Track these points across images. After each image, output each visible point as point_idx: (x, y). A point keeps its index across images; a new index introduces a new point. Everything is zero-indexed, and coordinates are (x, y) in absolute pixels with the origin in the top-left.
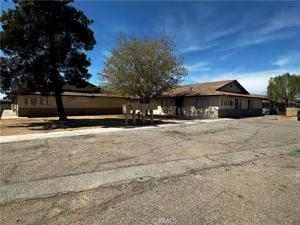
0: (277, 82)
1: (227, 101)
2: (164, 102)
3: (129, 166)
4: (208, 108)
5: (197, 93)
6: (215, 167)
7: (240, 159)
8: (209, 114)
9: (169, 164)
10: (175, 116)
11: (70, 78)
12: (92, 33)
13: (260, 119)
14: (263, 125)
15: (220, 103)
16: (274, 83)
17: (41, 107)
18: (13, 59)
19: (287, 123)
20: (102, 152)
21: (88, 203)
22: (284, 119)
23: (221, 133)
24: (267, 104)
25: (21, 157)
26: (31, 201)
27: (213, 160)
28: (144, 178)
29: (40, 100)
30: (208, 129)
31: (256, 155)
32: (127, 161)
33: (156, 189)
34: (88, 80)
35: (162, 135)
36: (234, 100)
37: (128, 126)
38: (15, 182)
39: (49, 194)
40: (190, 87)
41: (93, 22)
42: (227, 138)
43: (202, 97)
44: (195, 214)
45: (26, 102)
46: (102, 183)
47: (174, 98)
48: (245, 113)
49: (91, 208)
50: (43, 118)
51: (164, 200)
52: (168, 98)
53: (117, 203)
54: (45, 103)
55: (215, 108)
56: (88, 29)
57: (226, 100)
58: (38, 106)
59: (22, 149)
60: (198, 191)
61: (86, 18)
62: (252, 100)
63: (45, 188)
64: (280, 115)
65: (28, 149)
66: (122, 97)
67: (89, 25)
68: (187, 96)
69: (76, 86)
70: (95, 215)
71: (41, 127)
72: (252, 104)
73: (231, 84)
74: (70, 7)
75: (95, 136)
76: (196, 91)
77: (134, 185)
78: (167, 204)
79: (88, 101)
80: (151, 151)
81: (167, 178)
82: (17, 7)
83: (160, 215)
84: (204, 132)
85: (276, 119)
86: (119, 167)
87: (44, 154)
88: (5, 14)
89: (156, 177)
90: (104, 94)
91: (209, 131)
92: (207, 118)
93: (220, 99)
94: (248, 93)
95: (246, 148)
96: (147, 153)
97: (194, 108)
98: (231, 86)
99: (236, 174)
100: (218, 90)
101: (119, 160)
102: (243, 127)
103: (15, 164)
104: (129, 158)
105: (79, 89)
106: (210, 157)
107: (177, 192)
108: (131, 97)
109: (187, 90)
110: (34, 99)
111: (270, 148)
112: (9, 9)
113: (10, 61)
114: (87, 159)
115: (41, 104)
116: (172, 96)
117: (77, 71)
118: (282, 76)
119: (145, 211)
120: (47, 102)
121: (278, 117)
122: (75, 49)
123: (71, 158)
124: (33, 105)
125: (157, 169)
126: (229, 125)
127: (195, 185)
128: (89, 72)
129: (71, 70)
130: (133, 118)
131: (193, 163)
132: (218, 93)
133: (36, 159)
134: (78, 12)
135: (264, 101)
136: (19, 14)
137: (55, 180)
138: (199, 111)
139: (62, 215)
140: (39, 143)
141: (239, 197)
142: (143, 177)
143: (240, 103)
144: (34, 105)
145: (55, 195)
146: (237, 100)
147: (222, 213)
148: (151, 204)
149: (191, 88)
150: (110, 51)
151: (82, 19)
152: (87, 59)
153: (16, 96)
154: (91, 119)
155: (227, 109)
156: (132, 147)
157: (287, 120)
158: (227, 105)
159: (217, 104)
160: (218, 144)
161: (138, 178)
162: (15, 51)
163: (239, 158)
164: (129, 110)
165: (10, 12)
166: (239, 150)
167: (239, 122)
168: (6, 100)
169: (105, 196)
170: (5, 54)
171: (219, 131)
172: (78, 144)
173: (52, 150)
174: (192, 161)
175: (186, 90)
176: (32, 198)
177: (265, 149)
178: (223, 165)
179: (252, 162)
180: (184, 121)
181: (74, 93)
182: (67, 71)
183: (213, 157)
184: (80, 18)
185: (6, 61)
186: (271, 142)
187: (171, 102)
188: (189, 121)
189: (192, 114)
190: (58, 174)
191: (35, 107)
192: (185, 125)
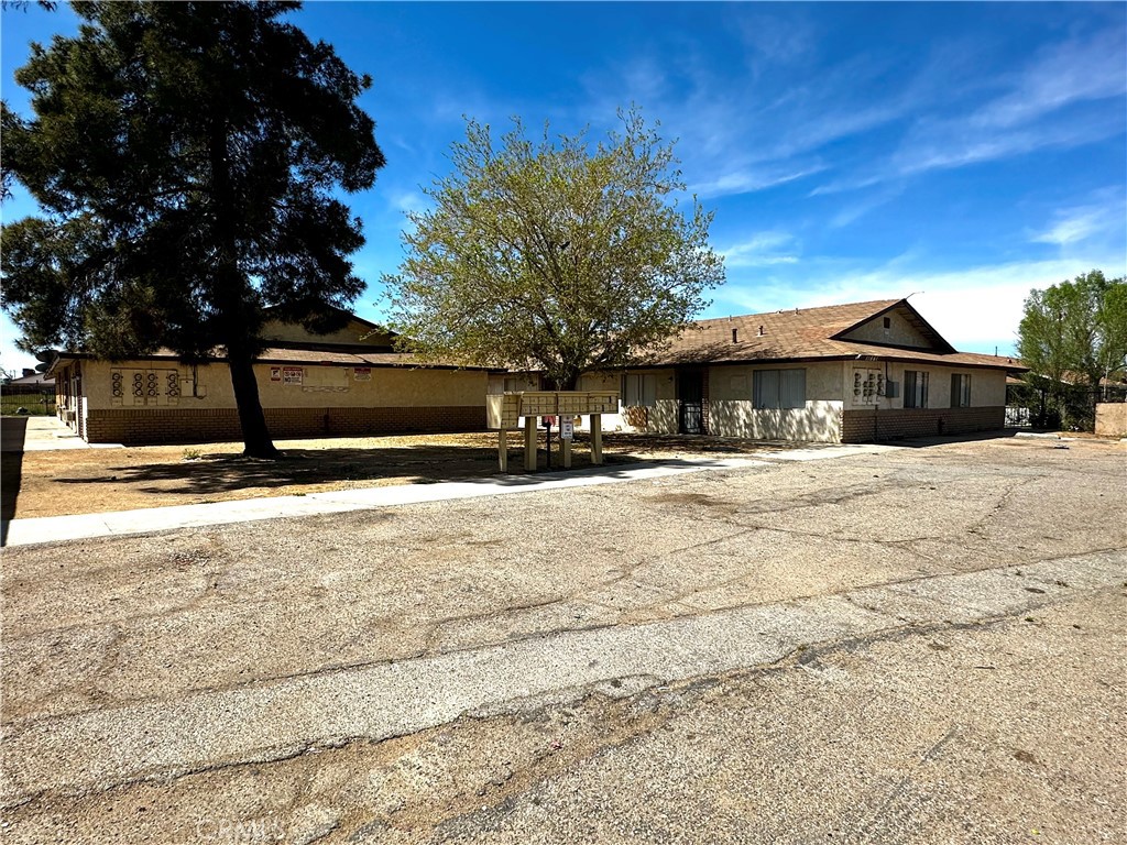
0: (1056, 306)
1: (876, 381)
2: (633, 383)
3: (555, 632)
4: (802, 407)
5: (758, 348)
6: (887, 636)
7: (974, 605)
8: (807, 430)
9: (704, 622)
10: (676, 438)
11: (284, 297)
12: (367, 124)
13: (1002, 447)
14: (1021, 471)
15: (849, 386)
16: (1045, 309)
17: (173, 404)
18: (73, 226)
19: (1110, 464)
20: (436, 578)
21: (434, 785)
22: (1093, 445)
23: (869, 501)
24: (1021, 390)
25: (132, 600)
26: (209, 775)
27: (873, 609)
28: (626, 681)
29: (169, 378)
30: (815, 487)
31: (1031, 586)
32: (542, 614)
33: (682, 725)
34: (352, 302)
35: (649, 512)
36: (898, 377)
37: (513, 478)
38: (131, 700)
39: (274, 747)
40: (730, 326)
41: (369, 85)
42: (900, 524)
43: (779, 366)
44: (865, 829)
45: (117, 388)
46: (468, 705)
47: (673, 370)
48: (940, 423)
49: (449, 805)
50: (182, 448)
51: (730, 772)
52: (650, 369)
53: (545, 782)
54: (187, 389)
55: (830, 407)
56: (354, 108)
57: (871, 375)
58: (162, 402)
59: (127, 566)
60: (849, 735)
61: (344, 70)
62: (966, 376)
63: (251, 722)
64: (1074, 430)
65: (150, 566)
66: (474, 365)
67: (357, 94)
68: (723, 360)
69: (306, 326)
70: (473, 834)
71: (182, 482)
72: (968, 390)
73: (887, 315)
74: (284, 29)
75: (393, 515)
76: (752, 343)
77: (594, 708)
78: (746, 789)
79: (344, 383)
80: (622, 574)
81: (713, 681)
82: (87, 32)
83: (728, 835)
84: (804, 497)
85: (1063, 448)
86: (518, 638)
87: (216, 585)
88: (40, 58)
89: (669, 677)
90: (408, 356)
91: (822, 495)
92: (798, 445)
93: (848, 371)
94: (951, 351)
95: (982, 560)
96: (608, 583)
97: (748, 405)
98: (887, 323)
99: (977, 661)
100: (838, 337)
101: (509, 609)
102: (949, 478)
103: (116, 627)
104: (544, 600)
105: (316, 339)
106: (855, 595)
107: (770, 736)
108: (507, 365)
109: (721, 338)
110: (145, 377)
111: (1074, 559)
112: (58, 39)
113: (62, 232)
114: (383, 606)
115: (173, 393)
116: (663, 362)
117: (313, 270)
118: (1073, 282)
119: (665, 816)
120: (195, 386)
121: (1072, 439)
122: (305, 186)
123: (324, 601)
124: (142, 399)
125: (667, 643)
126: (892, 471)
127: (831, 707)
128: (355, 272)
129: (288, 266)
130: (527, 442)
131: (799, 622)
132: (842, 349)
133: (191, 607)
134: (315, 46)
135: (1010, 380)
136: (94, 55)
137: (283, 691)
138: (769, 418)
139: (343, 832)
140: (191, 545)
141: (1018, 756)
142: (622, 678)
143: (923, 388)
144: (146, 399)
145: (296, 750)
146: (913, 375)
147: (972, 826)
148: (682, 785)
149: (735, 332)
150: (433, 193)
151: (329, 74)
152: (351, 223)
153: (78, 366)
154: (361, 451)
155: (874, 408)
156: (547, 558)
157: (1108, 452)
158: (875, 396)
159: (837, 390)
160: (874, 546)
161: (603, 681)
162: (81, 196)
163: (970, 601)
164: (514, 415)
165: (60, 49)
166: (959, 568)
167: (924, 460)
168: (32, 380)
169: (493, 753)
170: (43, 208)
171: (861, 494)
172: (337, 546)
173: (243, 572)
174: (792, 612)
175: (714, 340)
176: (208, 765)
177: (1055, 562)
178: (913, 629)
179: (1026, 615)
180: (718, 457)
181: (296, 352)
182: (274, 270)
183: (870, 597)
184: (320, 70)
185: (51, 234)
186: (1070, 536)
187: (659, 386)
188: (736, 457)
189: (740, 428)
190: (286, 665)
191: (152, 404)
192: (723, 473)
